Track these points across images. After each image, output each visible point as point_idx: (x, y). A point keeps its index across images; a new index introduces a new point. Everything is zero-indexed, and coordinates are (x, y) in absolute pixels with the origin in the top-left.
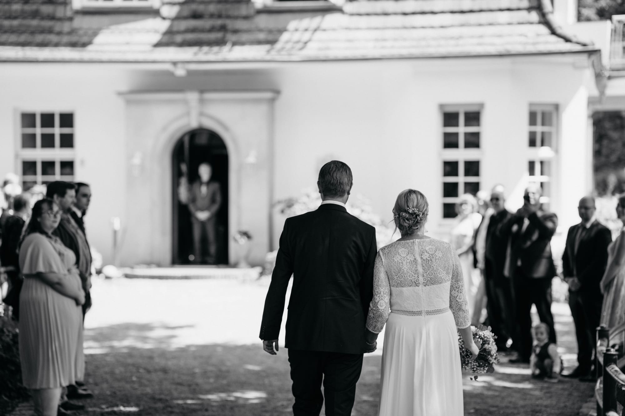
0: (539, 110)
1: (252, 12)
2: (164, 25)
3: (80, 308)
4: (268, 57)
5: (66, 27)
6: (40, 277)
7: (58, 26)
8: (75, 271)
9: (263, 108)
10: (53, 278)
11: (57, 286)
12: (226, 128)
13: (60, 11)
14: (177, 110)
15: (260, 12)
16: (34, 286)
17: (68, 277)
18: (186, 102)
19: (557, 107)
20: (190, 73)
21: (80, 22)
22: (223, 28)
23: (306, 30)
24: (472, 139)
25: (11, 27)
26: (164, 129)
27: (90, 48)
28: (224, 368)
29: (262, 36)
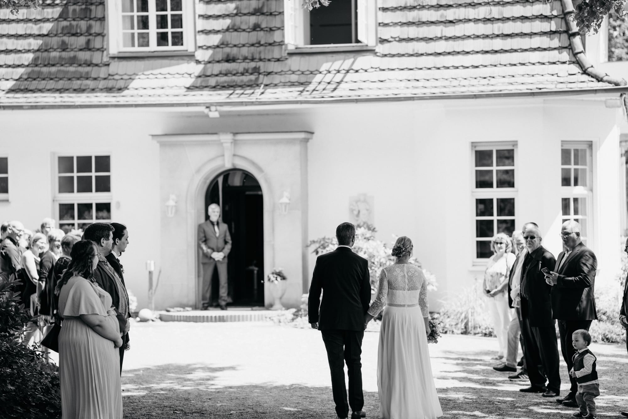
0: (572, 148)
1: (284, 54)
2: (197, 69)
3: (118, 350)
4: (300, 98)
5: (102, 72)
6: (82, 320)
7: (94, 72)
8: (113, 313)
9: (297, 149)
10: (95, 320)
11: (98, 328)
12: (260, 170)
13: (97, 58)
14: (212, 152)
15: (291, 54)
16: (75, 328)
17: (107, 318)
18: (220, 144)
19: (590, 145)
20: (223, 115)
21: (116, 67)
22: (256, 70)
23: (339, 71)
24: (505, 177)
25: (50, 73)
26: (198, 171)
27: (125, 92)
28: (260, 410)
29: (294, 78)
